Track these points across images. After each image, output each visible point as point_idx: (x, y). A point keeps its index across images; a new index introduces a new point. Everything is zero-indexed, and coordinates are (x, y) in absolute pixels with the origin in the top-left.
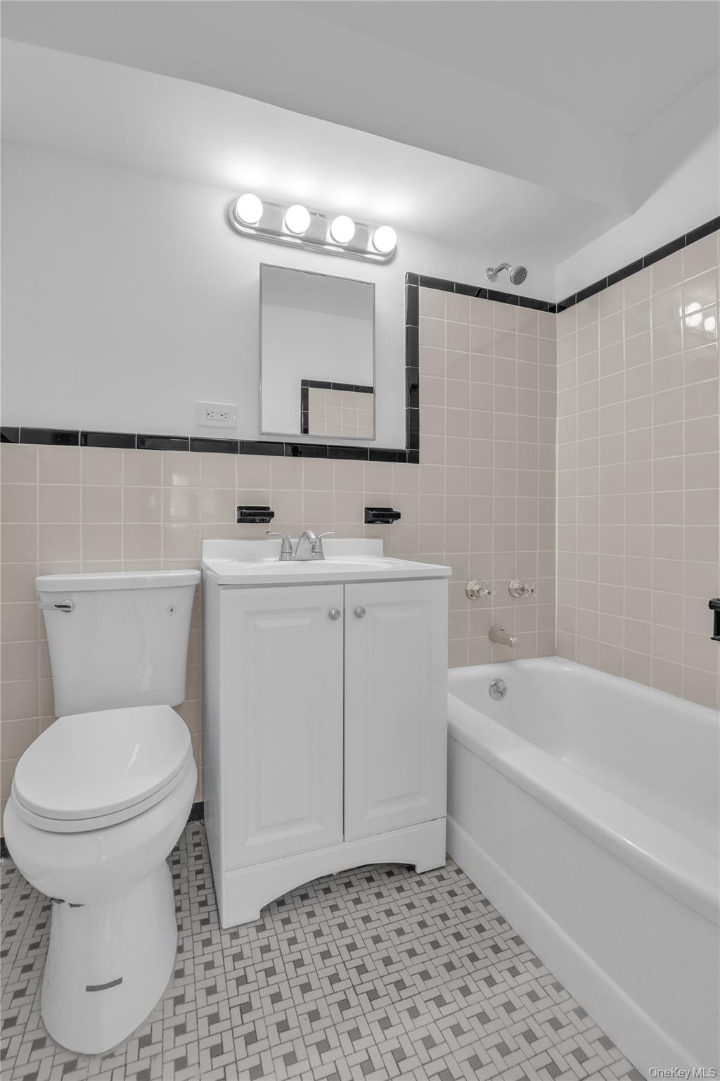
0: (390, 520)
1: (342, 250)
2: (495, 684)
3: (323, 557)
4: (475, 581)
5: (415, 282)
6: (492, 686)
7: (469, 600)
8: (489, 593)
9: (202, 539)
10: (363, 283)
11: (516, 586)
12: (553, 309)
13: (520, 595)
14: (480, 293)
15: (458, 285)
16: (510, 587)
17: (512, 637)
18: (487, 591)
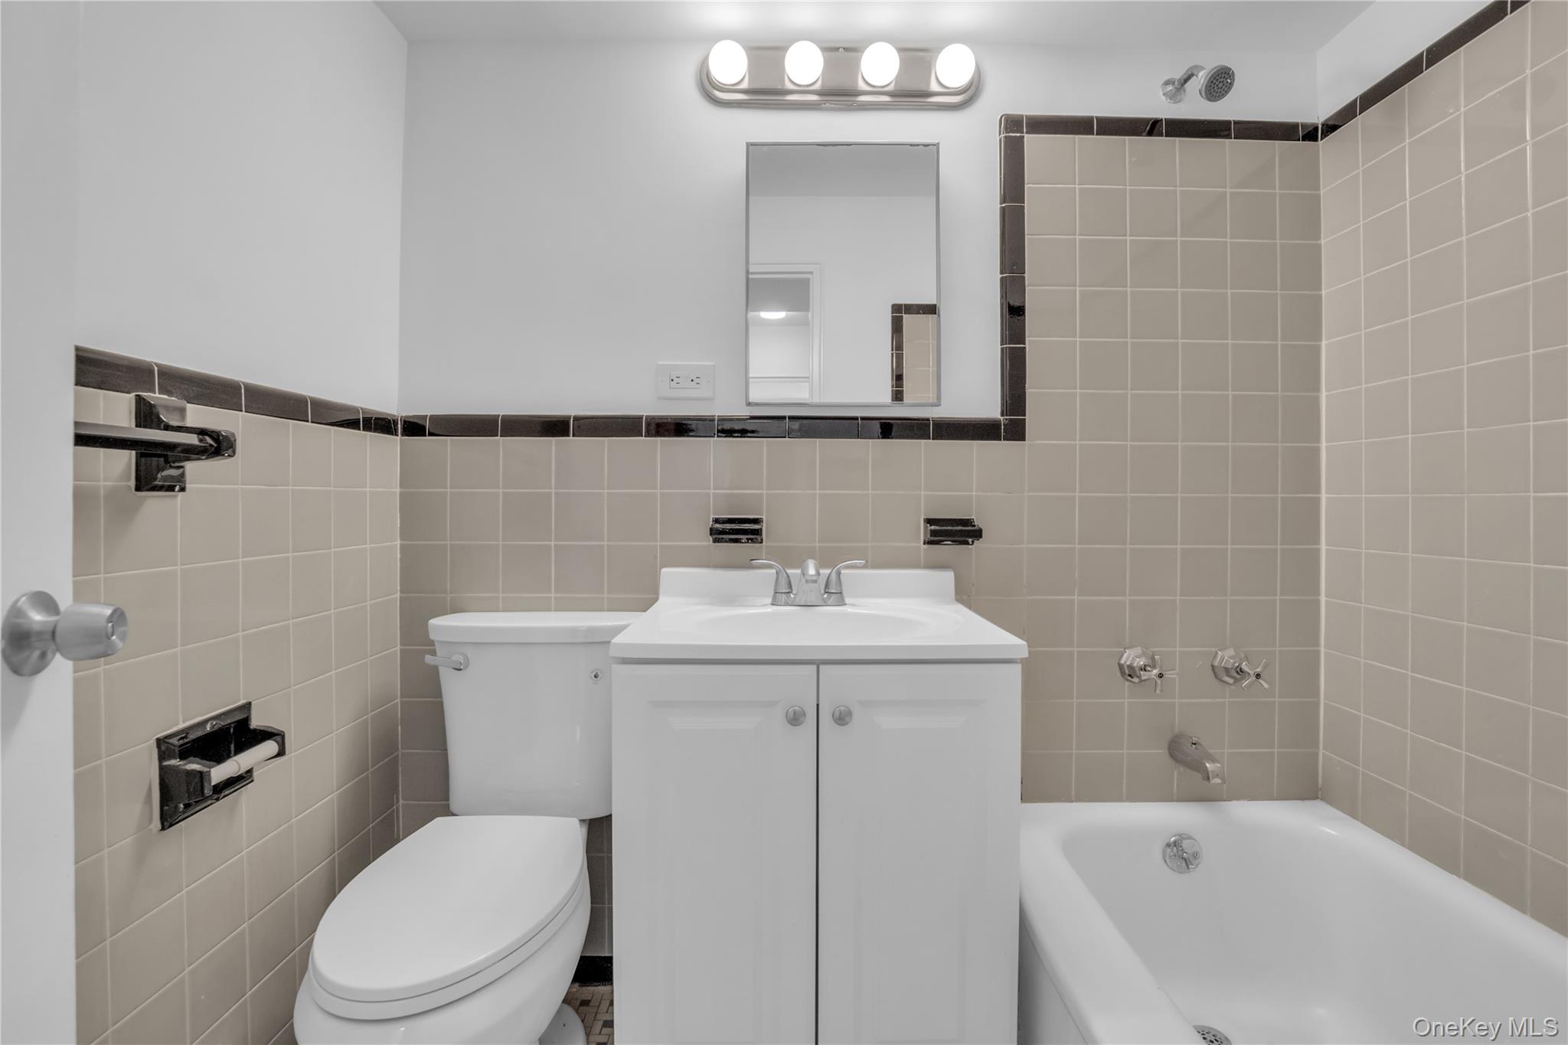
0: (970, 540)
1: (886, 99)
2: (1175, 842)
3: (842, 599)
4: (1138, 650)
5: (1016, 130)
6: (1168, 845)
7: (1127, 683)
8: (1161, 676)
9: (661, 568)
10: (918, 145)
11: (1230, 663)
12: (1311, 134)
13: (1236, 680)
14: (1152, 127)
15: (1100, 120)
16: (1216, 664)
17: (1213, 761)
18: (1155, 672)
